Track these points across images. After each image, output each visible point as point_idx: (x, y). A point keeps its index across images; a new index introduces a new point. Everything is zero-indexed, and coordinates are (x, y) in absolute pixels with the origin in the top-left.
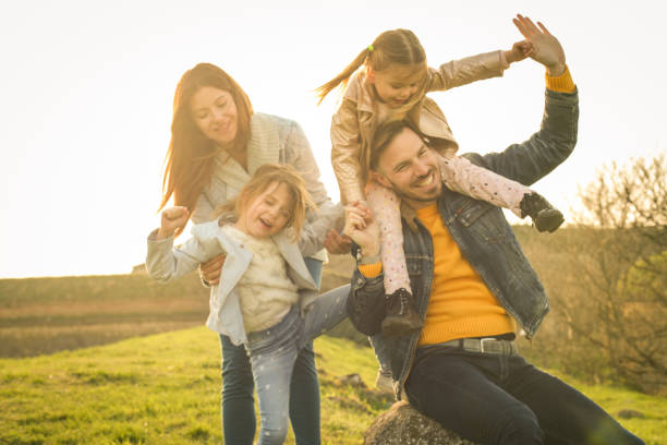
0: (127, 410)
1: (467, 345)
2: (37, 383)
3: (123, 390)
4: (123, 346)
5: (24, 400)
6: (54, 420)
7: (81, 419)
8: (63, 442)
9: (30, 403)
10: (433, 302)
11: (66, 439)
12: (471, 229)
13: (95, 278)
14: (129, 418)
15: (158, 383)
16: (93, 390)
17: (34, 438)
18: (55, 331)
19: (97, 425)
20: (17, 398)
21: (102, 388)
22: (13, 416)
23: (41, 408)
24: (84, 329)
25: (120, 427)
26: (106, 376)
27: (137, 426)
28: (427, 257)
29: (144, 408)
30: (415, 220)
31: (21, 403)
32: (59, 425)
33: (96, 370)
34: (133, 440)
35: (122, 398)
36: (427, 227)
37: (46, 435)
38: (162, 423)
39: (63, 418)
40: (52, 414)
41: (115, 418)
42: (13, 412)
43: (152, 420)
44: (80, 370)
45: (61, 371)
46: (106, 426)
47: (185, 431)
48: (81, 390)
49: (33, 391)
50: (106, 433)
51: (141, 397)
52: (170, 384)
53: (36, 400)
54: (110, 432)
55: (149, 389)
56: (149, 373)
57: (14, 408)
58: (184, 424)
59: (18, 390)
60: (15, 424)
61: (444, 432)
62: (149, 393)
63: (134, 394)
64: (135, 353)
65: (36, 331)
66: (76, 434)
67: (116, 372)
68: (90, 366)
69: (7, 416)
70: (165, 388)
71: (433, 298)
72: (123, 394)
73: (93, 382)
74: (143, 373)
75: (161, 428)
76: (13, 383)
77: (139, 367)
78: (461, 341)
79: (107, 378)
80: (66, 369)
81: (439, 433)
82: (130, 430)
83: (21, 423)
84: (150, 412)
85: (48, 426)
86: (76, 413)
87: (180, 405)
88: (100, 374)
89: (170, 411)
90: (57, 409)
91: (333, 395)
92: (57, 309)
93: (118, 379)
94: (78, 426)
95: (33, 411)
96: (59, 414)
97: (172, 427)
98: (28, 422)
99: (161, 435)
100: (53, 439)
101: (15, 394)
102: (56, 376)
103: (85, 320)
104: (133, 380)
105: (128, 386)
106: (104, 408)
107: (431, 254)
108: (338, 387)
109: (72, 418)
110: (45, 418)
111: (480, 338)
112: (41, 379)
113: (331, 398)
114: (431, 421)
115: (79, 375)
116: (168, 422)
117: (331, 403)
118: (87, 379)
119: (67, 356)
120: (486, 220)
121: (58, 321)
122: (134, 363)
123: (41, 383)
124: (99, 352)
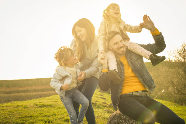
0: (48, 114)
1: (134, 94)
2: (25, 107)
3: (48, 109)
4: (51, 97)
5: (21, 112)
6: (28, 117)
7: (36, 117)
8: (30, 123)
9: (22, 112)
10: (124, 83)
11: (31, 122)
12: (134, 63)
13: (44, 79)
14: (49, 116)
15: (58, 107)
16: (40, 109)
17: (22, 122)
18: (34, 94)
19: (40, 118)
20: (19, 112)
21: (42, 108)
22: (18, 116)
23: (25, 114)
24: (41, 93)
25: (46, 119)
26: (44, 105)
27: (50, 118)
28: (123, 71)
29: (53, 114)
30: (120, 61)
31: (20, 113)
32: (30, 118)
33: (41, 104)
34: (49, 122)
35: (47, 111)
36: (123, 63)
37: (25, 121)
38: (57, 117)
39: (31, 117)
40: (28, 115)
41: (45, 116)
42: (18, 115)
43: (55, 117)
44: (37, 104)
45: (32, 104)
46: (42, 118)
47: (63, 119)
48: (36, 109)
49: (24, 109)
50: (42, 120)
51: (53, 110)
52: (61, 107)
53: (24, 112)
54: (43, 120)
55: (55, 108)
56: (56, 104)
57: (18, 114)
58: (63, 118)
59: (20, 109)
60: (18, 118)
61: (128, 118)
62: (55, 110)
63: (51, 110)
64: (54, 99)
65: (29, 94)
66: (34, 121)
67: (46, 104)
68: (40, 102)
69: (16, 116)
70: (59, 108)
71: (124, 82)
72: (48, 110)
73: (40, 107)
74: (54, 104)
75: (57, 119)
76: (18, 108)
77: (53, 103)
78: (132, 92)
79: (44, 106)
80: (33, 104)
81: (127, 119)
82: (48, 119)
83: (19, 118)
84: (55, 115)
85: (26, 119)
86: (35, 115)
87: (63, 113)
88: (42, 105)
89: (60, 114)
90: (30, 114)
91: (106, 109)
92: (34, 88)
93: (47, 106)
94: (35, 119)
95: (23, 115)
96: (30, 115)
97: (60, 118)
98: (21, 118)
99: (57, 121)
100: (27, 122)
101: (19, 110)
102: (31, 106)
103: (42, 90)
104: (51, 106)
105: (49, 108)
106: (42, 114)
107: (124, 70)
108: (108, 107)
109: (33, 116)
110: (26, 117)
111: (137, 92)
112: (26, 106)
113: (105, 110)
114: (125, 115)
115: (36, 105)
116: (59, 117)
117: (105, 111)
118: (38, 106)
119: (35, 100)
120: (138, 60)
121: (35, 91)
122: (52, 102)
123: (26, 107)
124: (44, 99)
